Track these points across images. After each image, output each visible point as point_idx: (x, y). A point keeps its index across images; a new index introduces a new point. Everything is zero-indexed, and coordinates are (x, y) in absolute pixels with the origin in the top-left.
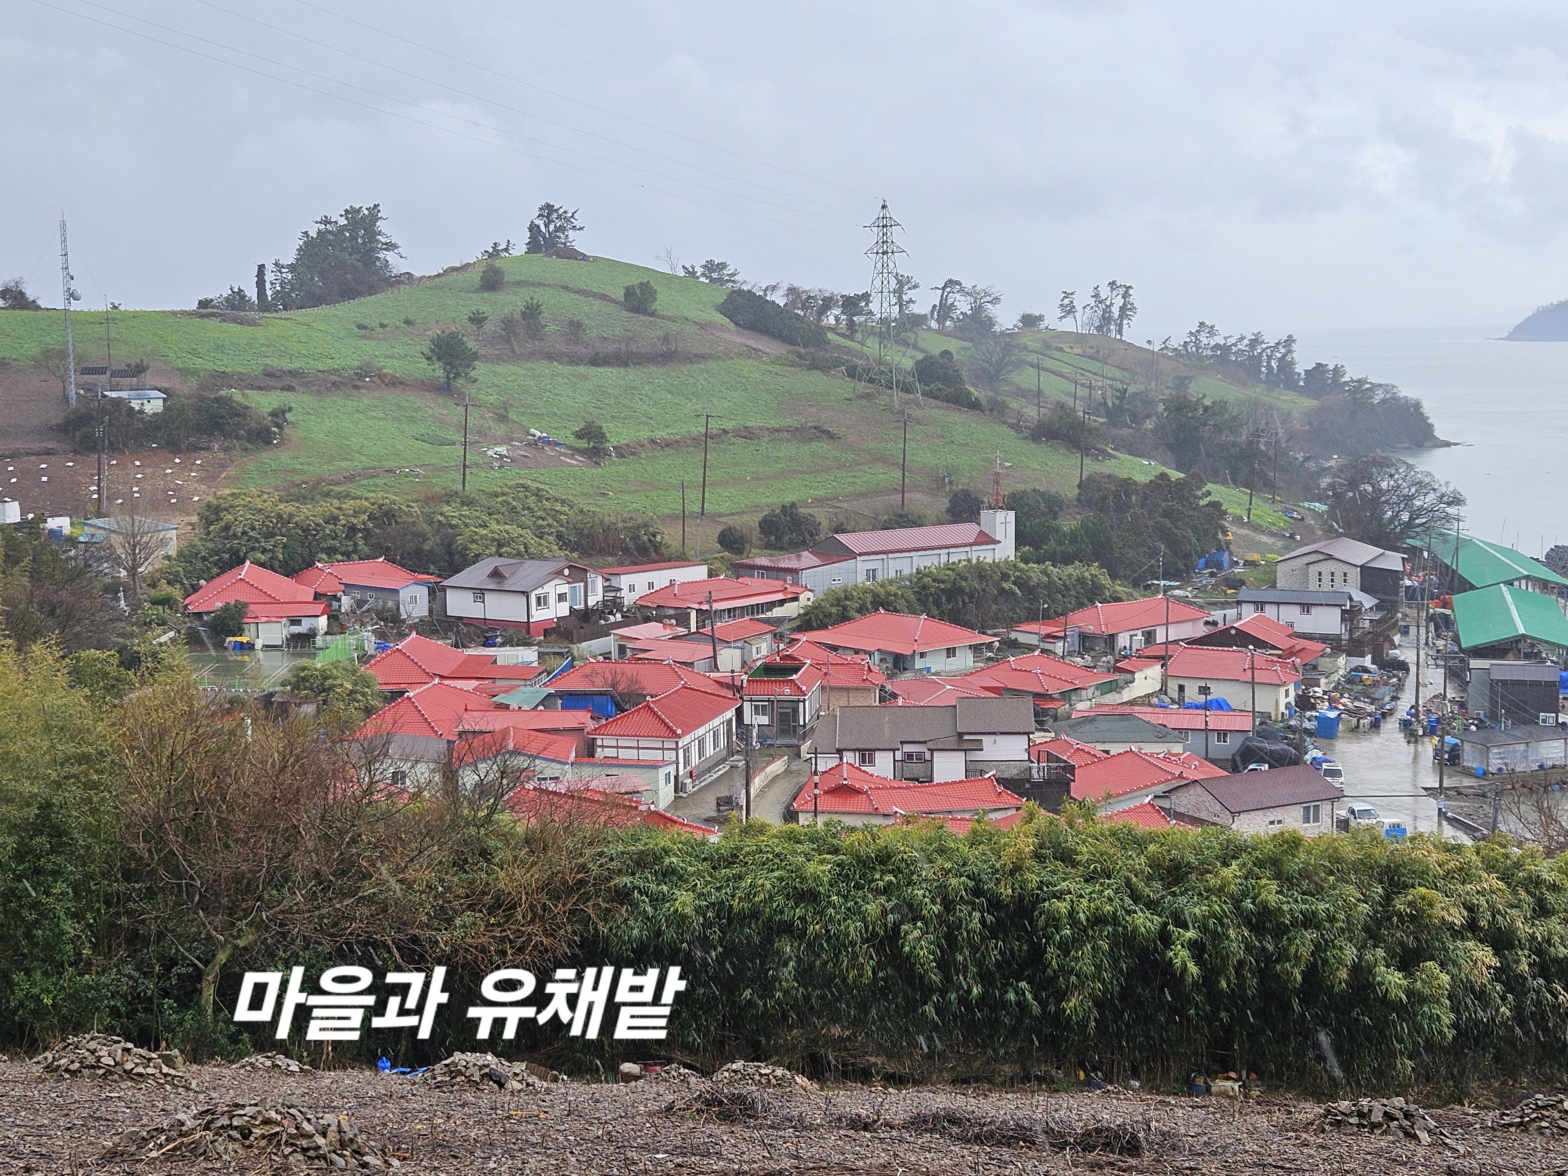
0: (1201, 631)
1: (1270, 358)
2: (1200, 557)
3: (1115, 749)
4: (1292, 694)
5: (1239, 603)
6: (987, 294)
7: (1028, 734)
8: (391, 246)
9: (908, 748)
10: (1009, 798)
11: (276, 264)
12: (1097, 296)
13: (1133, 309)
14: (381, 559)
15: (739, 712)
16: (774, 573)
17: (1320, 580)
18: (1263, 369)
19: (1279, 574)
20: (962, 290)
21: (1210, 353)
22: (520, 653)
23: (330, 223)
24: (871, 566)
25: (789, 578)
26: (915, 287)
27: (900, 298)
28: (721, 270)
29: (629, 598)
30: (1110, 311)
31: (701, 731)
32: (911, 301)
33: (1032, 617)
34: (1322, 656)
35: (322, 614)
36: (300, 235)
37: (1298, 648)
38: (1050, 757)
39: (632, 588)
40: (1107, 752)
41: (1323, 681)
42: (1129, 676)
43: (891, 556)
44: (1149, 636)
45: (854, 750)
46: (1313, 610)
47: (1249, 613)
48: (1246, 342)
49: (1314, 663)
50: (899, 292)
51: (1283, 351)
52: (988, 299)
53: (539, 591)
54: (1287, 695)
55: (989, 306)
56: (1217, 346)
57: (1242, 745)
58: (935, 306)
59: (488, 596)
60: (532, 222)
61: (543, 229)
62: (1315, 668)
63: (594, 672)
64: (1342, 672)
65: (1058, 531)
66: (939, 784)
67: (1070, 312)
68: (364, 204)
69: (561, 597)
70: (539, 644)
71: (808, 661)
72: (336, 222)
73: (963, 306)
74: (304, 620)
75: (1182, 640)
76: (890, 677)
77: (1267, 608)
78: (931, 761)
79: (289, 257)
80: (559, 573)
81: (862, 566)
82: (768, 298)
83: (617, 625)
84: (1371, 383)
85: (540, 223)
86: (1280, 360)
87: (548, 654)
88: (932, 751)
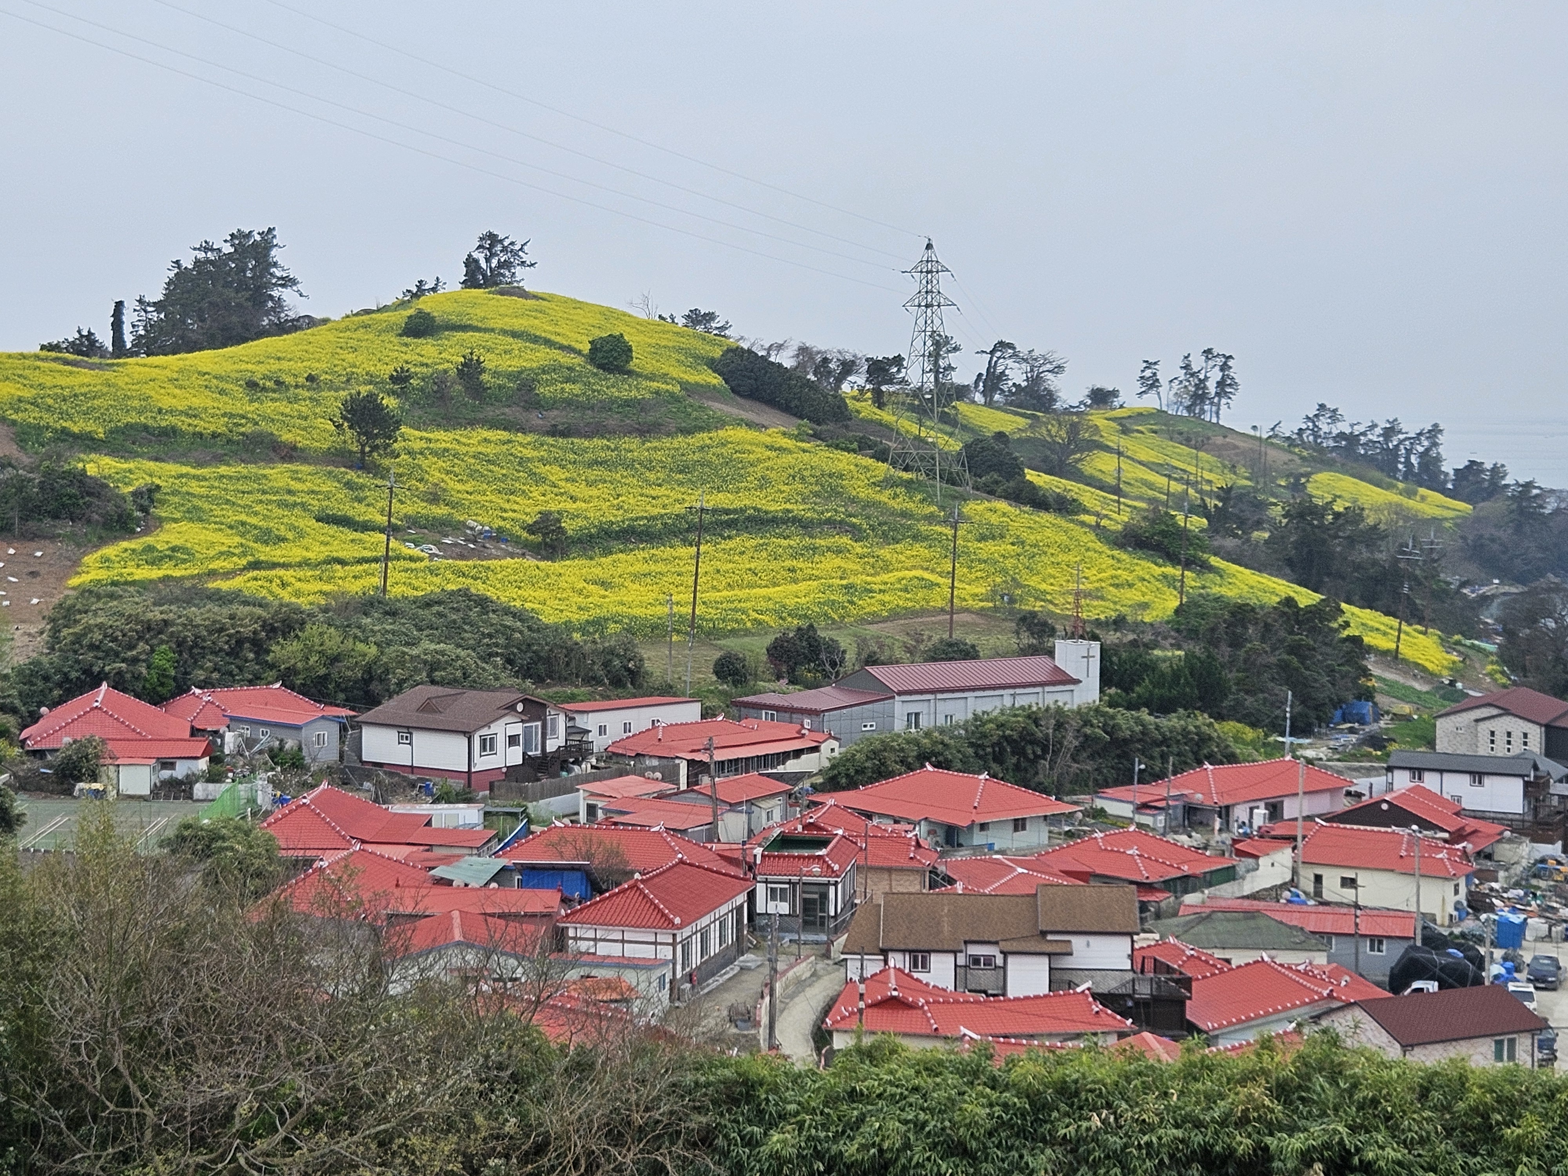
0: (1345, 804)
1: (1409, 452)
2: (1335, 709)
3: (1239, 958)
4: (1463, 890)
5: (1390, 769)
6: (1047, 361)
7: (1131, 934)
8: (288, 282)
9: (974, 950)
10: (1112, 1019)
11: (140, 301)
12: (1187, 367)
13: (1234, 384)
14: (277, 685)
15: (751, 897)
16: (787, 715)
17: (1492, 742)
18: (1400, 466)
19: (1439, 733)
20: (1015, 355)
21: (1331, 443)
22: (461, 813)
23: (212, 250)
24: (913, 708)
25: (807, 722)
26: (956, 349)
27: (936, 363)
28: (708, 321)
29: (599, 743)
30: (1205, 387)
31: (704, 921)
32: (950, 368)
33: (1125, 778)
34: (1498, 841)
35: (203, 756)
36: (170, 265)
37: (1468, 830)
38: (1159, 966)
39: (602, 730)
40: (1228, 961)
41: (1502, 874)
42: (1251, 861)
43: (939, 696)
44: (1275, 810)
45: (903, 951)
46: (1487, 780)
47: (1402, 781)
48: (1378, 431)
49: (1488, 850)
50: (935, 356)
51: (1426, 443)
52: (1048, 367)
53: (484, 731)
54: (1456, 892)
55: (1050, 376)
56: (1342, 435)
57: (1402, 957)
58: (980, 375)
59: (417, 737)
60: (470, 256)
61: (483, 264)
62: (1489, 857)
63: (563, 840)
64: (1524, 863)
65: (1153, 670)
66: (1017, 999)
67: (1152, 386)
68: (255, 227)
69: (513, 740)
70: (483, 800)
71: (840, 832)
72: (219, 250)
73: (1017, 375)
74: (179, 764)
75: (1319, 816)
76: (942, 855)
77: (1427, 776)
78: (1004, 968)
79: (157, 294)
80: (512, 708)
81: (900, 708)
82: (772, 359)
83: (586, 779)
84: (1539, 488)
85: (480, 256)
86: (1423, 455)
87: (497, 814)
88: (1005, 954)
